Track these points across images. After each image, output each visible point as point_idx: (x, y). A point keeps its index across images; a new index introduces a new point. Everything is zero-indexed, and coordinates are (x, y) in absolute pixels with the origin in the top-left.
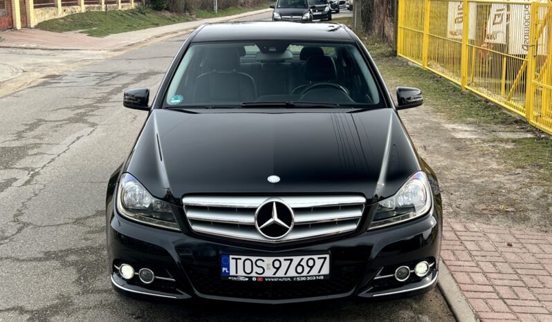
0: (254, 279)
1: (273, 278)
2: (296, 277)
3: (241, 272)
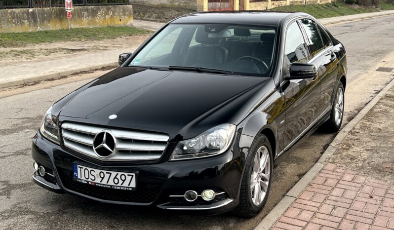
0: (90, 183)
1: (100, 184)
2: (114, 186)
3: (83, 178)
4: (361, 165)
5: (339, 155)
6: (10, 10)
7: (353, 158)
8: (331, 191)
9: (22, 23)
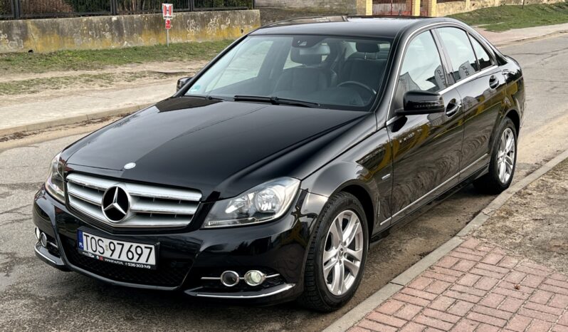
0: (98, 257)
1: (110, 259)
2: (128, 262)
3: (90, 250)
4: (518, 241)
5: (489, 227)
6: (85, 19)
7: (509, 231)
8: (459, 278)
9: (102, 37)
